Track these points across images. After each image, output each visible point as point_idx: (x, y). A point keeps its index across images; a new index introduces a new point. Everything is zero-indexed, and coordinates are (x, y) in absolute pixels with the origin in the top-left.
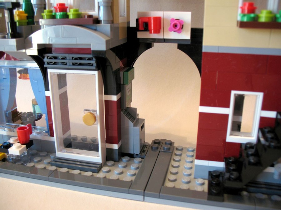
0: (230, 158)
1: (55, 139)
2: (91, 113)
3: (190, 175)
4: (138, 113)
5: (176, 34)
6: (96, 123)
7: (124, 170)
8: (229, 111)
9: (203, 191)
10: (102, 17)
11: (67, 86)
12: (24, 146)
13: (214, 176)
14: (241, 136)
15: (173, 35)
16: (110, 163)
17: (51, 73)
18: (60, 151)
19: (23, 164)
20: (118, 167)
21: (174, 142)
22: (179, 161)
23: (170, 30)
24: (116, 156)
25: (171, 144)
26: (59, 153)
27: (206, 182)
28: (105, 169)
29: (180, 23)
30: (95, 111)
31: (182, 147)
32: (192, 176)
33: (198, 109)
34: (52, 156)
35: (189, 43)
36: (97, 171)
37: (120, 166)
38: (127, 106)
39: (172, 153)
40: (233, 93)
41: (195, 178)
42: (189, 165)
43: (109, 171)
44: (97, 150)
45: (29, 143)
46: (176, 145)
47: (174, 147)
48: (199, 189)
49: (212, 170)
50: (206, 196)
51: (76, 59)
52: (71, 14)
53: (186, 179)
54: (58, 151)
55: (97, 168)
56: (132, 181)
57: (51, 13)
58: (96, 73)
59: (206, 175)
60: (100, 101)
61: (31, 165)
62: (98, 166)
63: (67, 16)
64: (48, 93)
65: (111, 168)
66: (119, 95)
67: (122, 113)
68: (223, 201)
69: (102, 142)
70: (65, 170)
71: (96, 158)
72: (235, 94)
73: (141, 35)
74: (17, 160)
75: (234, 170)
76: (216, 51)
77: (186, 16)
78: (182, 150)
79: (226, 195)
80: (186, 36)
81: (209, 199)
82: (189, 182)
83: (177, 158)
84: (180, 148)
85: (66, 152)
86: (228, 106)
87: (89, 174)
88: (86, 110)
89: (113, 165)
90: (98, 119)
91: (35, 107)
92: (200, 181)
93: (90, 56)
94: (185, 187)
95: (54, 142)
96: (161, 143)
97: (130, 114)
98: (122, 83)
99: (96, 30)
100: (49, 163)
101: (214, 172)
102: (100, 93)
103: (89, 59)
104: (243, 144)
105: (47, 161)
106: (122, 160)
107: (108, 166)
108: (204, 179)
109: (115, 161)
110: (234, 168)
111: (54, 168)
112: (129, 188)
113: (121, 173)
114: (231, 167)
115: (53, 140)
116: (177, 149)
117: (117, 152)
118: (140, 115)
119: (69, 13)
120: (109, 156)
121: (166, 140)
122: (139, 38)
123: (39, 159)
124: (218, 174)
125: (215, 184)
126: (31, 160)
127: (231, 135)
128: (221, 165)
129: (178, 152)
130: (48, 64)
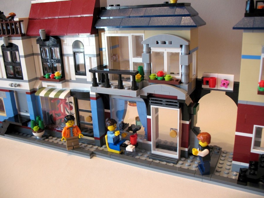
0: (252, 162)
1: (151, 143)
2: (174, 131)
3: (229, 169)
4: (200, 130)
5: (224, 88)
6: (177, 136)
7: (192, 163)
8: (252, 136)
9: (236, 179)
10: (183, 80)
11: (159, 112)
12: (134, 147)
13: (243, 171)
14: (260, 150)
15: (223, 88)
16: (183, 159)
17: (152, 107)
18: (154, 150)
19: (133, 156)
20: (187, 161)
21: (221, 148)
22: (224, 160)
23: (221, 86)
24: (187, 155)
25: (220, 149)
26: (154, 151)
27: (238, 174)
28: (180, 162)
29: (227, 83)
30: (177, 130)
31: (226, 151)
32: (231, 170)
33: (235, 133)
34: (149, 153)
35: (233, 92)
36: (176, 163)
37: (189, 161)
38: (194, 126)
39: (220, 155)
40: (255, 126)
41: (232, 171)
42: (229, 163)
43: (183, 164)
44: (176, 151)
45: (136, 145)
46: (223, 150)
47: (222, 151)
48: (234, 177)
49: (242, 167)
50: (237, 181)
51: (168, 102)
52: (167, 78)
53: (227, 172)
54: (153, 150)
55: (176, 161)
56: (196, 170)
57: (155, 77)
58: (179, 110)
59: (239, 170)
60: (180, 123)
61: (137, 157)
62: (177, 160)
63: (164, 79)
64: (148, 117)
65: (184, 162)
66: (190, 121)
67: (191, 130)
68: (246, 185)
69: (179, 146)
70: (157, 161)
71: (175, 155)
72: (256, 127)
73: (204, 86)
74: (129, 153)
75: (253, 169)
76: (246, 103)
77: (231, 78)
78: (226, 153)
79: (248, 183)
80: (231, 88)
81: (238, 183)
82: (228, 173)
83: (222, 158)
84: (225, 152)
85: (158, 151)
86: (252, 133)
87: (172, 164)
88: (172, 129)
89: (185, 160)
90: (178, 134)
91: (137, 122)
92: (235, 173)
93: (176, 101)
94: (225, 176)
95: (151, 145)
96: (214, 148)
97: (196, 131)
98: (192, 113)
99: (179, 87)
100: (148, 157)
101: (243, 169)
102: (180, 119)
103: (175, 103)
104: (260, 154)
105: (146, 155)
106: (190, 157)
107: (182, 161)
108: (237, 172)
109: (186, 158)
110: (253, 168)
111: (151, 160)
112: (195, 174)
113: (190, 165)
114: (252, 167)
115: (150, 144)
116: (223, 153)
117: (187, 153)
118: (201, 131)
119: (165, 78)
120: (182, 155)
121: (217, 146)
122: (203, 88)
123: (141, 154)
124: (245, 170)
125: (242, 176)
126: (137, 155)
127: (254, 148)
128: (247, 165)
129: (224, 155)
130: (152, 103)
